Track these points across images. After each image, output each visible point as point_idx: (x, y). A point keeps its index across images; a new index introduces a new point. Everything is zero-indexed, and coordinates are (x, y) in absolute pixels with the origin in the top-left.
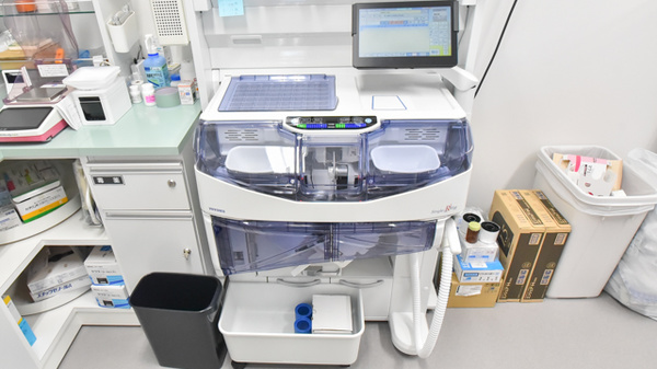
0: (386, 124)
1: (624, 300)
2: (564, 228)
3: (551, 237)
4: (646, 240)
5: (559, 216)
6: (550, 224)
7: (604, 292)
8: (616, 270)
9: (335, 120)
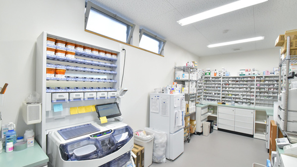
0: (115, 130)
1: (157, 162)
2: (143, 148)
3: (142, 151)
4: (156, 145)
5: (141, 146)
6: (140, 149)
7: (153, 162)
8: (153, 155)
9: (103, 132)
